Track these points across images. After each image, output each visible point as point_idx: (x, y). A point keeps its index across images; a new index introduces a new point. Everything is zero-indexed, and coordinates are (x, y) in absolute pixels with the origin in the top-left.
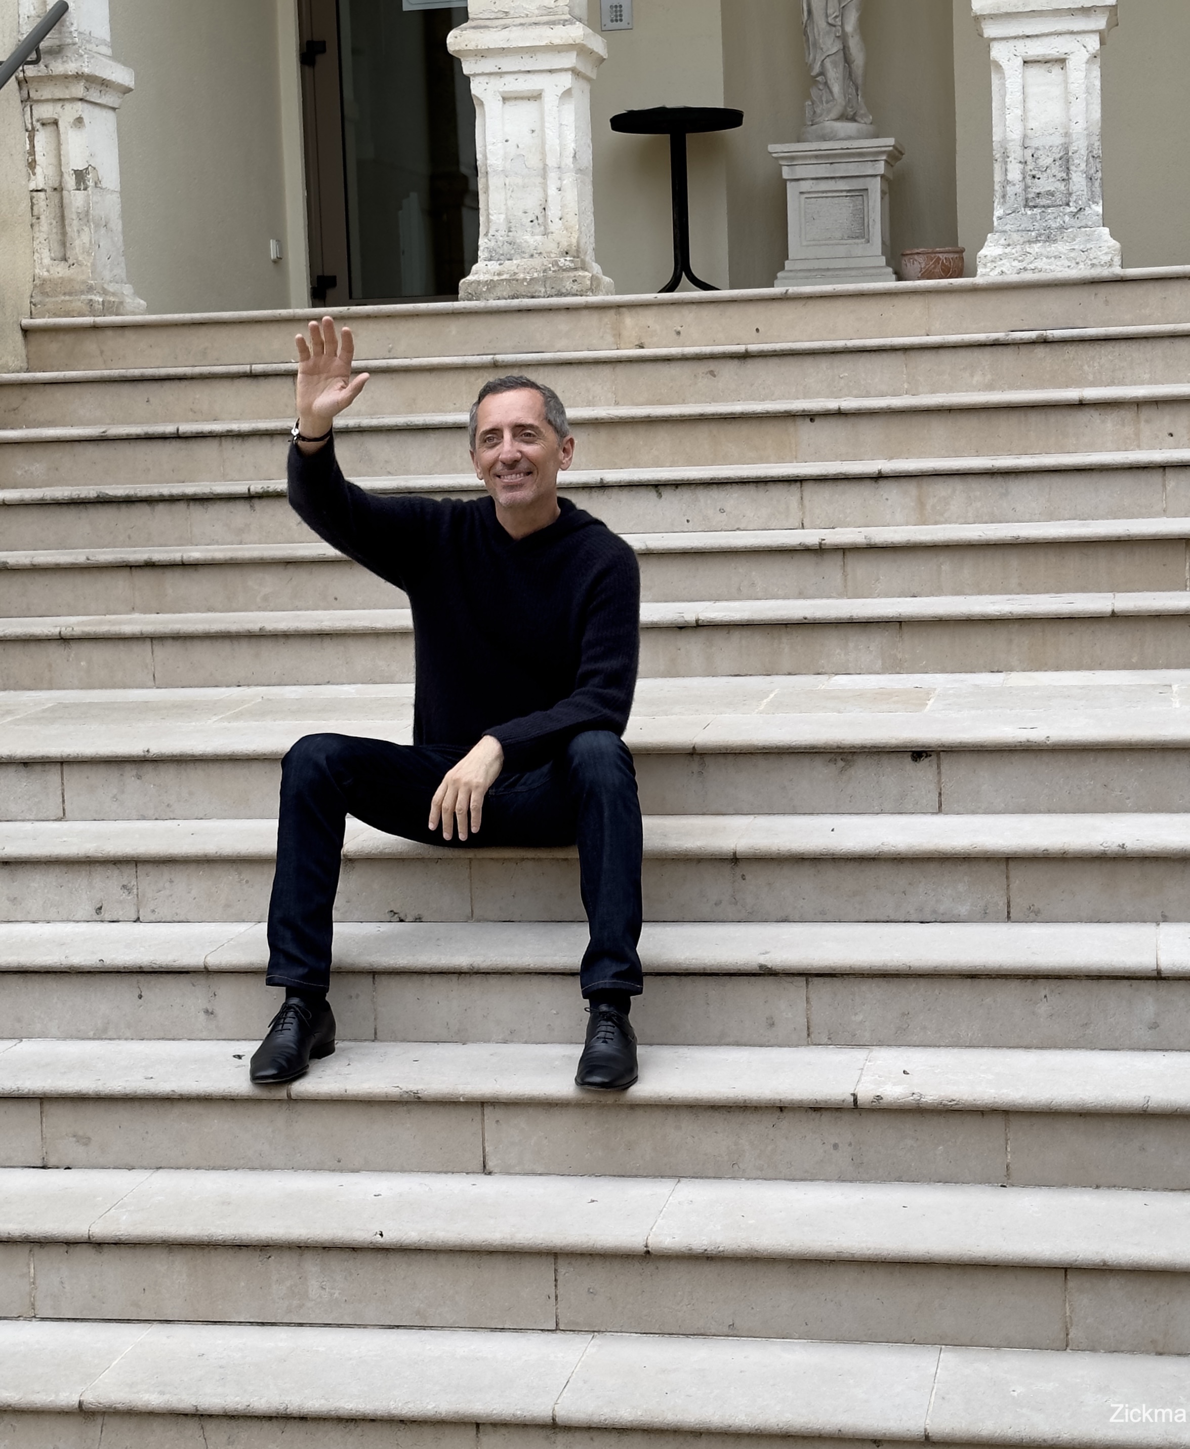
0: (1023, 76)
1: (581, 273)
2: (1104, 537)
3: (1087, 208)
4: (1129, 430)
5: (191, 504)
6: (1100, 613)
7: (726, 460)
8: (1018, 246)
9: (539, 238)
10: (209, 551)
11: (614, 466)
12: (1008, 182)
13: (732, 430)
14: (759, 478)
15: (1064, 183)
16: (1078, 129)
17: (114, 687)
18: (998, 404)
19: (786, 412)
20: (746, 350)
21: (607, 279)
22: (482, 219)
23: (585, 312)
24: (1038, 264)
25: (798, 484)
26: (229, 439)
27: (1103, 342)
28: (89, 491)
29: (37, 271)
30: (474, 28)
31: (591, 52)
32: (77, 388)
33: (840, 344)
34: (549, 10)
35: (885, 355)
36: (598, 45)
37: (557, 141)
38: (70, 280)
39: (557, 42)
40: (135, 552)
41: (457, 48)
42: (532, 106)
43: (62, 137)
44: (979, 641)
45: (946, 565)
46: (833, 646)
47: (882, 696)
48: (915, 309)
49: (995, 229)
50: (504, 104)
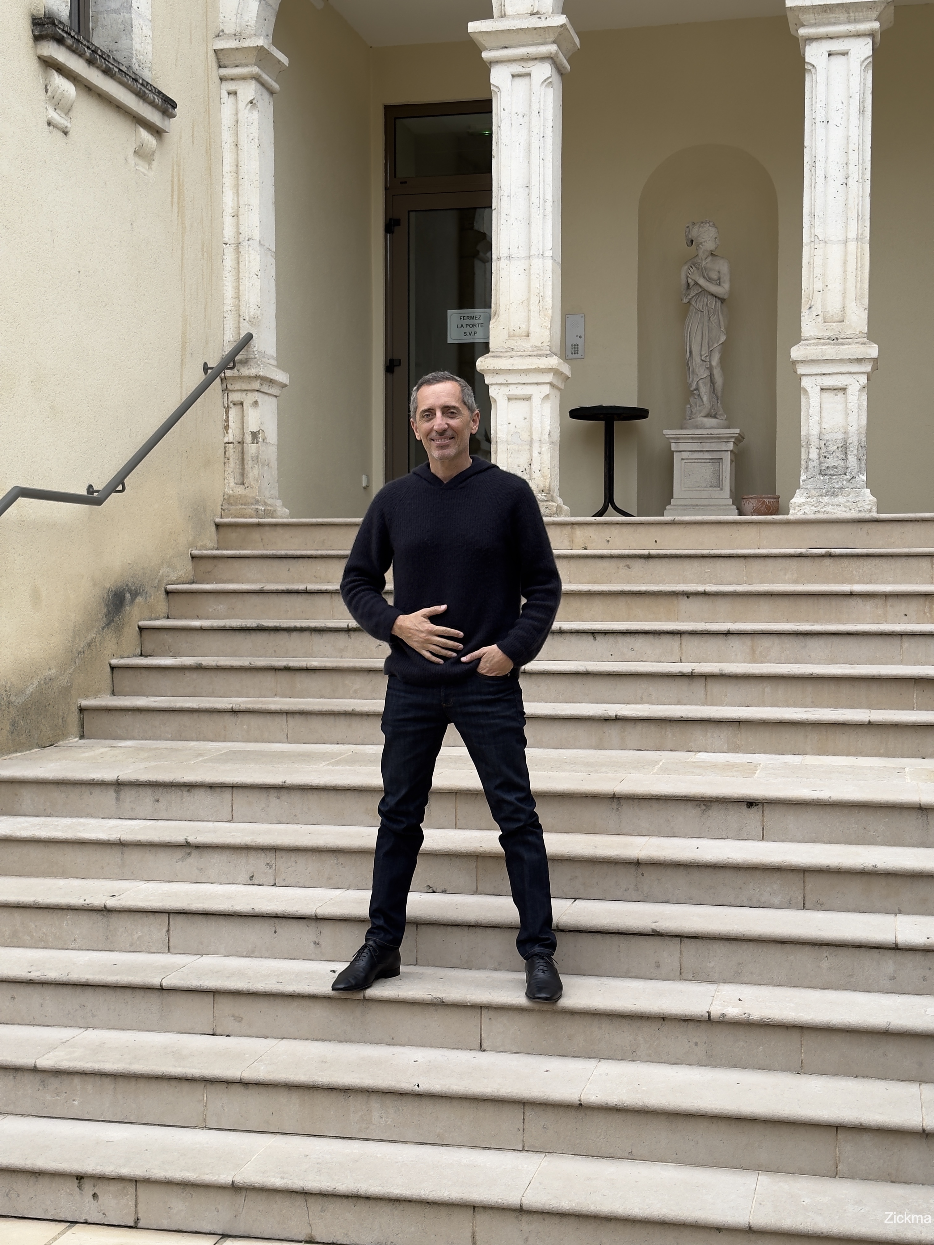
0: (820, 397)
1: (551, 503)
2: (864, 676)
3: (857, 477)
4: (880, 611)
5: (313, 633)
6: (861, 722)
7: (636, 619)
8: (815, 498)
10: (323, 661)
11: (567, 620)
12: (810, 460)
13: (639, 600)
14: (656, 631)
15: (843, 462)
16: (853, 430)
17: (263, 741)
18: (801, 592)
19: (672, 592)
20: (649, 554)
21: (566, 507)
24: (827, 509)
25: (679, 635)
27: (865, 558)
28: (252, 623)
29: (226, 490)
30: (493, 357)
31: (562, 373)
32: (247, 560)
33: (706, 552)
34: (538, 348)
35: (733, 560)
36: (566, 369)
37: (540, 425)
38: (245, 496)
39: (542, 367)
40: (278, 660)
41: (482, 368)
42: (525, 404)
43: (245, 412)
44: (787, 736)
45: (768, 688)
46: (698, 735)
47: (728, 767)
48: (752, 531)
49: (801, 487)
50: (509, 401)
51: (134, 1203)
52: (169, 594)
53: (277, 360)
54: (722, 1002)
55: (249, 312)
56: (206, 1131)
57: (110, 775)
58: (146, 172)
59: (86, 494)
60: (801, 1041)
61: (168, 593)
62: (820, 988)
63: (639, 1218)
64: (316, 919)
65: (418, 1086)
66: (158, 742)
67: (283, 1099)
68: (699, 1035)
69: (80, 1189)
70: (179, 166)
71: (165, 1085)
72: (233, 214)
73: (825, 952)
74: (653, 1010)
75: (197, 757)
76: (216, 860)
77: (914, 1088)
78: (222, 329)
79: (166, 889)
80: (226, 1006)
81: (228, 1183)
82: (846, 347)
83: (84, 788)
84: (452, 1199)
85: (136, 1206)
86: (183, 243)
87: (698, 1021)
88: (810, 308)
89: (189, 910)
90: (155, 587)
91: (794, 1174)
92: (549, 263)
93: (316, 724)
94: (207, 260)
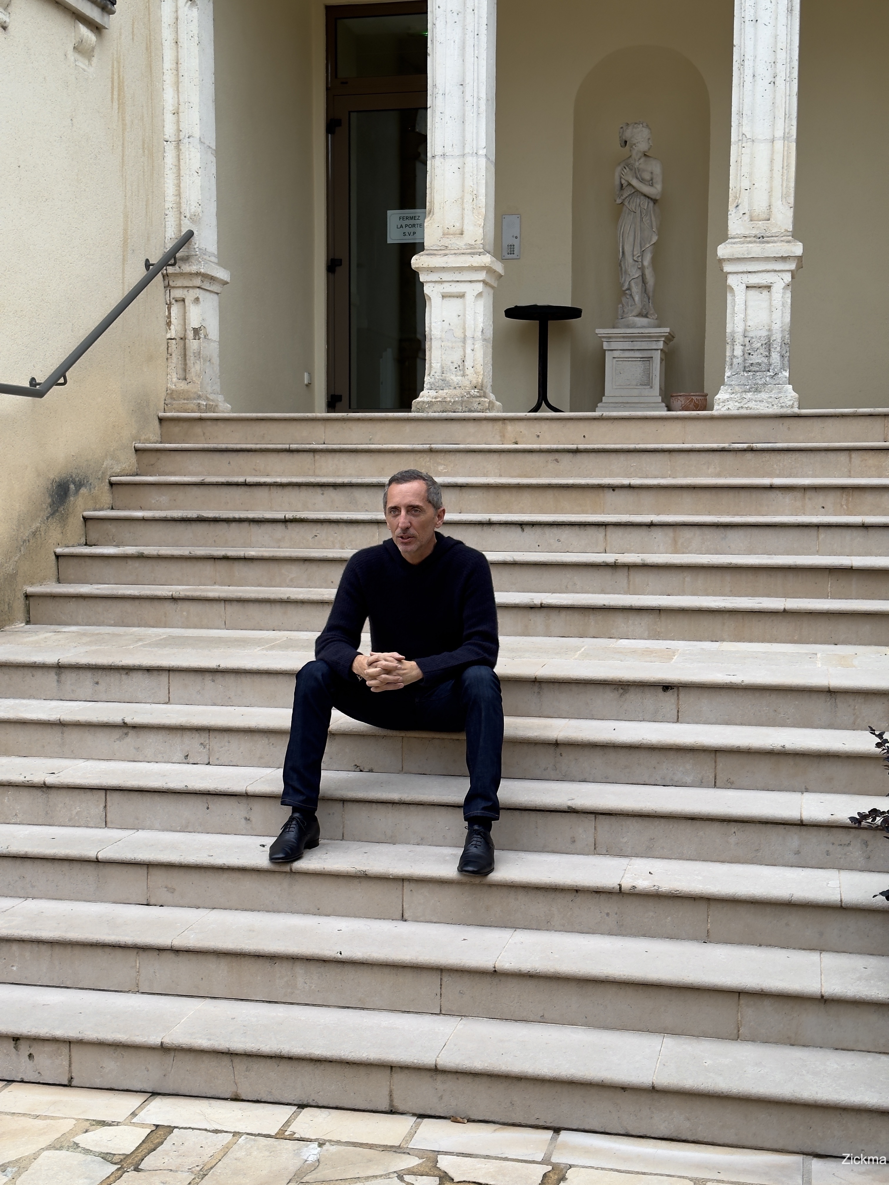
0: (746, 295)
1: (483, 399)
3: (780, 374)
4: (798, 504)
5: (251, 523)
6: (777, 610)
7: (563, 512)
8: (739, 394)
9: (460, 378)
10: (260, 551)
11: (498, 512)
12: (734, 356)
13: (566, 494)
14: (581, 522)
15: (767, 358)
16: (776, 327)
17: (202, 628)
18: (723, 485)
19: (598, 485)
20: (577, 448)
21: (498, 404)
22: (427, 366)
23: (485, 422)
24: (750, 405)
25: (604, 527)
26: (275, 487)
27: (786, 452)
28: (192, 514)
29: (169, 385)
30: (427, 255)
31: (495, 271)
32: (189, 454)
33: (632, 446)
34: (471, 246)
35: (657, 454)
36: (499, 268)
37: (473, 322)
38: (188, 391)
39: (475, 264)
40: (218, 550)
41: (417, 266)
42: (459, 301)
43: (187, 308)
44: (706, 622)
45: (688, 577)
46: (620, 622)
47: (648, 652)
48: (677, 428)
49: (726, 384)
50: (443, 299)
51: (68, 1063)
52: (113, 486)
53: (219, 256)
54: (634, 875)
55: (190, 210)
56: (139, 996)
57: (51, 659)
58: (86, 68)
59: (29, 386)
60: (708, 912)
61: (111, 484)
62: (728, 862)
63: (547, 1077)
64: (246, 796)
65: (341, 953)
66: (101, 627)
67: (211, 965)
68: (611, 906)
69: (17, 1050)
70: (119, 62)
71: (99, 951)
72: (173, 112)
73: (733, 828)
74: (567, 883)
75: (137, 641)
76: (152, 740)
77: (814, 957)
78: (163, 225)
79: (104, 767)
80: (159, 877)
81: (158, 1044)
82: (771, 245)
83: (26, 671)
84: (370, 1059)
85: (70, 1066)
86: (123, 140)
87: (609, 893)
88: (737, 206)
89: (124, 787)
90: (99, 479)
91: (698, 1036)
92: (483, 161)
93: (253, 611)
94: (148, 157)
